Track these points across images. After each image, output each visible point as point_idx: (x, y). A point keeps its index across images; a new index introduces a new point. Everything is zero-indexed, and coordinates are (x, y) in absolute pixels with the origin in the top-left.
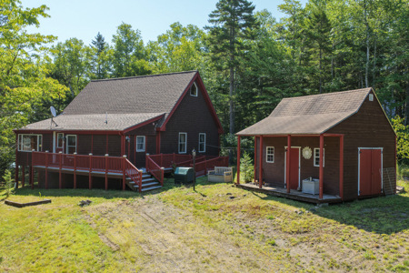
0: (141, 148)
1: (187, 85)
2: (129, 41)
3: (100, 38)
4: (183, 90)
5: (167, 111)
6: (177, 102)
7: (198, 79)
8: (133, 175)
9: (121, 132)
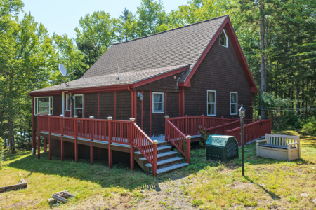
0: (160, 108)
1: (215, 31)
2: (152, 11)
3: (126, 13)
4: (211, 37)
5: (192, 62)
6: (205, 51)
7: (227, 25)
8: (144, 148)
9: (131, 86)
